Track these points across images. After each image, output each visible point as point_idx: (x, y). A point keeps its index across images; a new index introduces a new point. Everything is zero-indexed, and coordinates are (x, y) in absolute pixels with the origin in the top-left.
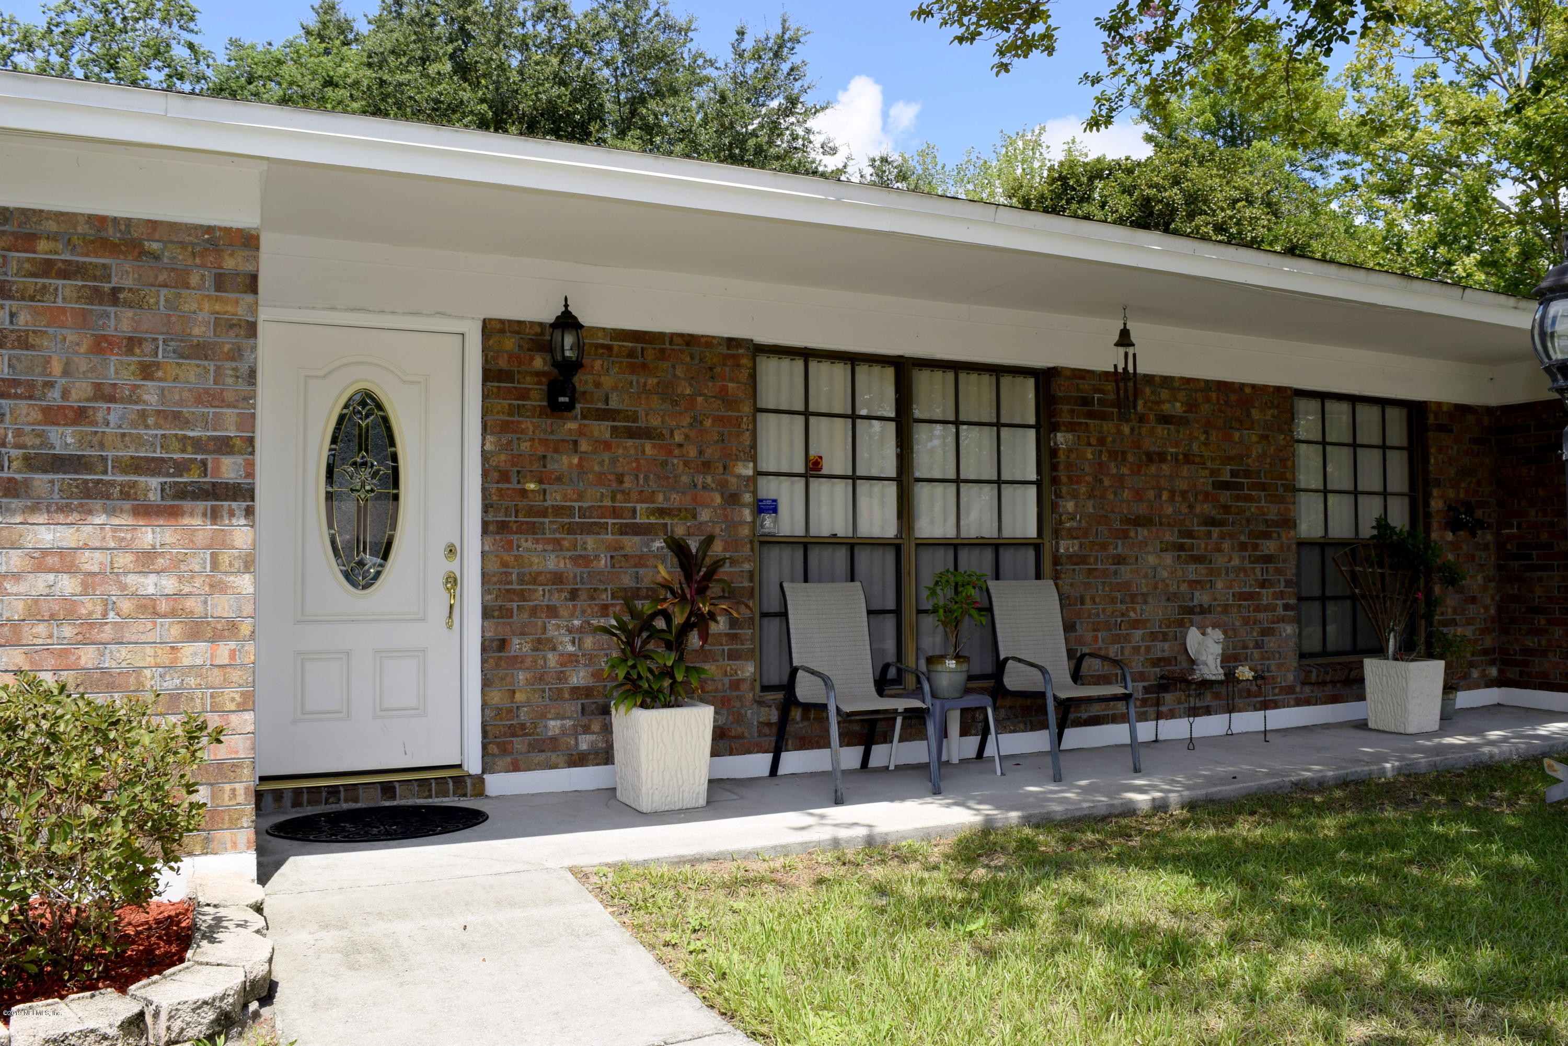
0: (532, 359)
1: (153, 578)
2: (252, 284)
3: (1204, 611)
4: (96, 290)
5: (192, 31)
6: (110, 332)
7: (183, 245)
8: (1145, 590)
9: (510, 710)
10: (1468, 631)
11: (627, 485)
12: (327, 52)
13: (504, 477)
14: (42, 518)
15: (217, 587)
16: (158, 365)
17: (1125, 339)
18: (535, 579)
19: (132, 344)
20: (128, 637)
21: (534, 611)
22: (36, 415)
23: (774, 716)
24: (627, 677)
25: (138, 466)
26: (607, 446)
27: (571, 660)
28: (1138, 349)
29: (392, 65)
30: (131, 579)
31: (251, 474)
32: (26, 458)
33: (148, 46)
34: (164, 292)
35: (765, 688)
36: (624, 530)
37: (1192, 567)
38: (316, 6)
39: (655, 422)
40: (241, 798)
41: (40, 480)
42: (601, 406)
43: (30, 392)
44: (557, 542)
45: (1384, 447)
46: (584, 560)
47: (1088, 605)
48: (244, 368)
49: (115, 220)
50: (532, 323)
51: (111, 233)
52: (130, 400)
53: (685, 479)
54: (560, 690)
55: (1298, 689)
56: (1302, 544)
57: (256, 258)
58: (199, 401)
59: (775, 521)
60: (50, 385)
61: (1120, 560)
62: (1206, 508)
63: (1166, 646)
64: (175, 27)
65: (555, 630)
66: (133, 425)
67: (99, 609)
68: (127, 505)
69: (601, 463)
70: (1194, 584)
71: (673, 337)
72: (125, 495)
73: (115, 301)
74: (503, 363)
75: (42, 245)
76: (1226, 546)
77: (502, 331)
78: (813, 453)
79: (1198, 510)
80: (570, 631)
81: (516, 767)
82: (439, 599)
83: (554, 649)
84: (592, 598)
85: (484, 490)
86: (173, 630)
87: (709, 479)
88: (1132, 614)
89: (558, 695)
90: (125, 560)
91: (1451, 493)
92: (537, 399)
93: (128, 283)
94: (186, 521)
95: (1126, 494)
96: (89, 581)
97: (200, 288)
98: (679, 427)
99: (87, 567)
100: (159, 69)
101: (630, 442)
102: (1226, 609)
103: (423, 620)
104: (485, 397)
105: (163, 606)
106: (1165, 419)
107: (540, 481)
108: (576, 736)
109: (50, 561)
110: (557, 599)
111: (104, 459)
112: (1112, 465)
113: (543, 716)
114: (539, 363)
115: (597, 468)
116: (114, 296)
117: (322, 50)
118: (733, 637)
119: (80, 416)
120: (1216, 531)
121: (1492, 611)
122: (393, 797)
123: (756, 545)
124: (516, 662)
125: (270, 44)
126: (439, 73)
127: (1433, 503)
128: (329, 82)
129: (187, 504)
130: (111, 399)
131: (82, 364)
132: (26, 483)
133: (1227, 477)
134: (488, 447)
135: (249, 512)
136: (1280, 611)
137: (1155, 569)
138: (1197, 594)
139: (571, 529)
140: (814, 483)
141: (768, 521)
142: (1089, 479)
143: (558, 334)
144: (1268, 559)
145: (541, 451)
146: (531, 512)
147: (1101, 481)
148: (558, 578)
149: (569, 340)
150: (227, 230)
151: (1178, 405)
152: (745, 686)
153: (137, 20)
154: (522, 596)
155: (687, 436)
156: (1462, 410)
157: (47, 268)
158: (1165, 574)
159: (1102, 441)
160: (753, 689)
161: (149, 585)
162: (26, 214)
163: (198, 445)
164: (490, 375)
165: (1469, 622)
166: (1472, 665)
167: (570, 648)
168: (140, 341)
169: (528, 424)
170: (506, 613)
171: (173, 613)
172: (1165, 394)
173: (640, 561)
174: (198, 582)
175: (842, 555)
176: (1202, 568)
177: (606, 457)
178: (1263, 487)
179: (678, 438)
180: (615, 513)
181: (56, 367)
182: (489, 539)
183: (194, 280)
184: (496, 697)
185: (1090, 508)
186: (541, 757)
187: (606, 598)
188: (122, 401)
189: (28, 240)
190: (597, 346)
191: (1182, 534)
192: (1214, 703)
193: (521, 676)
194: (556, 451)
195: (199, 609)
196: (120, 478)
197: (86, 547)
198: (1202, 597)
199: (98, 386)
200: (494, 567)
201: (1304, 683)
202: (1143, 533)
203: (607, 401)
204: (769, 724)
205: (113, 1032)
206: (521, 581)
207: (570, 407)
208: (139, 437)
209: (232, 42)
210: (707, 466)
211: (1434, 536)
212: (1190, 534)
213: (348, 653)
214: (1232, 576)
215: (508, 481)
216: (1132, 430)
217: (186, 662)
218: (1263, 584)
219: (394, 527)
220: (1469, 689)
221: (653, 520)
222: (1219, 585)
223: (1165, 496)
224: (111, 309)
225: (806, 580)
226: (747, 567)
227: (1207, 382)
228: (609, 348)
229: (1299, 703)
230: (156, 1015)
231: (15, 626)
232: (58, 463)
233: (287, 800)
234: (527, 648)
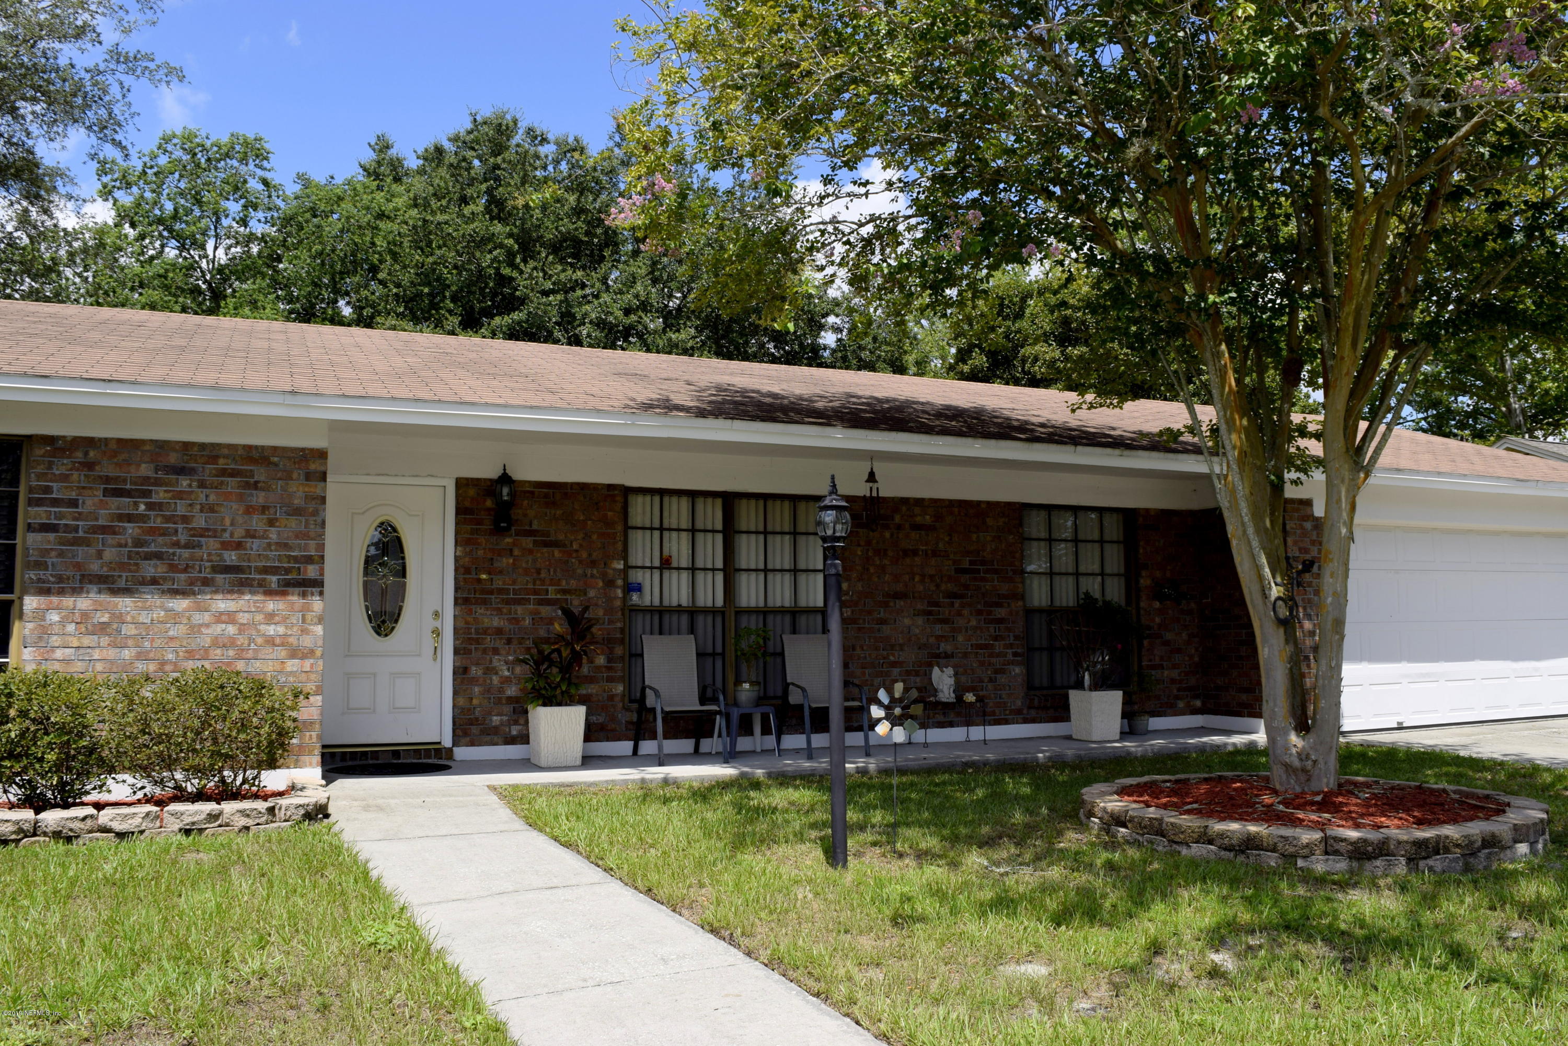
0: (485, 501)
1: (273, 627)
2: (323, 477)
3: (947, 656)
4: (247, 482)
5: (265, 169)
6: (254, 503)
7: (289, 458)
8: (901, 641)
9: (469, 710)
10: (1175, 674)
11: (543, 575)
12: (379, 188)
13: (467, 571)
14: (220, 596)
15: (304, 631)
16: (277, 519)
17: (872, 477)
18: (485, 631)
19: (264, 509)
20: (260, 656)
21: (485, 651)
22: (218, 546)
23: (635, 717)
24: (533, 688)
25: (266, 570)
26: (531, 552)
27: (507, 680)
28: (880, 485)
29: (434, 207)
30: (262, 627)
31: (322, 574)
32: (213, 567)
33: (228, 183)
34: (280, 482)
35: (631, 701)
36: (541, 602)
37: (938, 626)
38: (373, 143)
39: (561, 537)
40: (314, 740)
41: (220, 578)
42: (527, 528)
43: (215, 535)
44: (499, 609)
45: (1102, 542)
46: (516, 621)
47: (858, 651)
48: (319, 520)
49: (256, 447)
50: (485, 480)
51: (255, 454)
52: (263, 537)
53: (580, 571)
54: (500, 699)
55: (1025, 711)
56: (1030, 612)
57: (326, 464)
58: (297, 537)
59: (641, 597)
60: (224, 530)
61: (883, 622)
62: (950, 587)
63: (918, 679)
64: (251, 166)
65: (497, 661)
66: (265, 550)
67: (246, 642)
68: (261, 590)
69: (527, 562)
70: (939, 638)
71: (573, 485)
72: (260, 585)
73: (256, 488)
74: (467, 504)
75: (221, 461)
76: (966, 612)
77: (467, 485)
78: (666, 553)
79: (943, 587)
80: (506, 663)
81: (472, 744)
82: (428, 642)
83: (496, 673)
84: (520, 643)
85: (456, 579)
86: (282, 653)
87: (595, 571)
88: (892, 658)
89: (499, 701)
90: (259, 617)
91: (1158, 574)
92: (487, 526)
93: (262, 478)
94: (290, 598)
95: (887, 577)
96: (242, 628)
97: (298, 479)
98: (576, 540)
99: (241, 621)
100: (236, 201)
101: (545, 550)
102: (965, 655)
103: (419, 655)
104: (457, 524)
105: (278, 641)
106: (916, 527)
107: (489, 573)
108: (510, 725)
109: (224, 618)
110: (499, 644)
111: (250, 567)
112: (877, 559)
113: (490, 713)
114: (489, 503)
115: (524, 565)
116: (255, 486)
117: (374, 188)
118: (609, 669)
119: (239, 546)
120: (957, 603)
121: (1196, 659)
122: (399, 758)
123: (627, 612)
124: (474, 681)
125: (332, 178)
126: (473, 213)
127: (1142, 581)
128: (381, 216)
129: (290, 590)
130: (254, 537)
131: (240, 520)
132: (213, 579)
133: (966, 564)
134: (458, 553)
135: (321, 593)
136: (1010, 657)
137: (909, 628)
138: (942, 645)
139: (508, 602)
140: (666, 574)
141: (635, 597)
142: (859, 568)
143: (499, 486)
144: (1000, 621)
145: (489, 556)
146: (484, 591)
147: (868, 569)
148: (499, 631)
149: (505, 491)
150: (312, 450)
151: (928, 517)
152: (617, 699)
153: (219, 161)
154: (477, 641)
155: (581, 546)
156: (1166, 515)
157: (223, 473)
158: (917, 631)
159: (869, 543)
160: (623, 701)
161: (271, 630)
162: (214, 446)
163: (296, 559)
164: (460, 511)
165: (1175, 667)
166: (1177, 698)
167: (507, 673)
168: (268, 508)
169: (482, 540)
170: (467, 652)
171: (282, 645)
172: (917, 510)
173: (551, 621)
174: (295, 629)
175: (685, 619)
176: (946, 627)
177: (530, 558)
178: (996, 571)
179: (575, 546)
180: (536, 592)
181: (228, 522)
182: (458, 608)
183: (295, 476)
184: (461, 701)
185: (859, 587)
186: (488, 738)
187: (529, 643)
188: (259, 538)
189: (214, 459)
190: (525, 492)
191: (931, 604)
192: (956, 719)
193: (476, 689)
194: (499, 555)
195: (295, 643)
196: (258, 577)
197: (241, 611)
198: (945, 647)
199: (247, 531)
200: (461, 624)
201: (1029, 708)
202: (900, 603)
203: (531, 525)
204: (632, 723)
205: (263, 811)
206: (477, 633)
207: (508, 529)
208: (267, 556)
209: (299, 176)
210: (593, 563)
211: (1142, 604)
212: (937, 604)
213: (375, 675)
214: (970, 632)
215: (470, 573)
216: (892, 535)
217: (289, 669)
218: (996, 639)
219: (403, 601)
220: (1175, 715)
221: (559, 596)
222: (960, 638)
223: (917, 579)
224: (254, 492)
225: (661, 633)
226: (619, 625)
227: (950, 501)
228: (532, 493)
229: (1026, 721)
230: (280, 809)
231: (206, 650)
232: (228, 569)
233: (338, 758)
234: (480, 673)
